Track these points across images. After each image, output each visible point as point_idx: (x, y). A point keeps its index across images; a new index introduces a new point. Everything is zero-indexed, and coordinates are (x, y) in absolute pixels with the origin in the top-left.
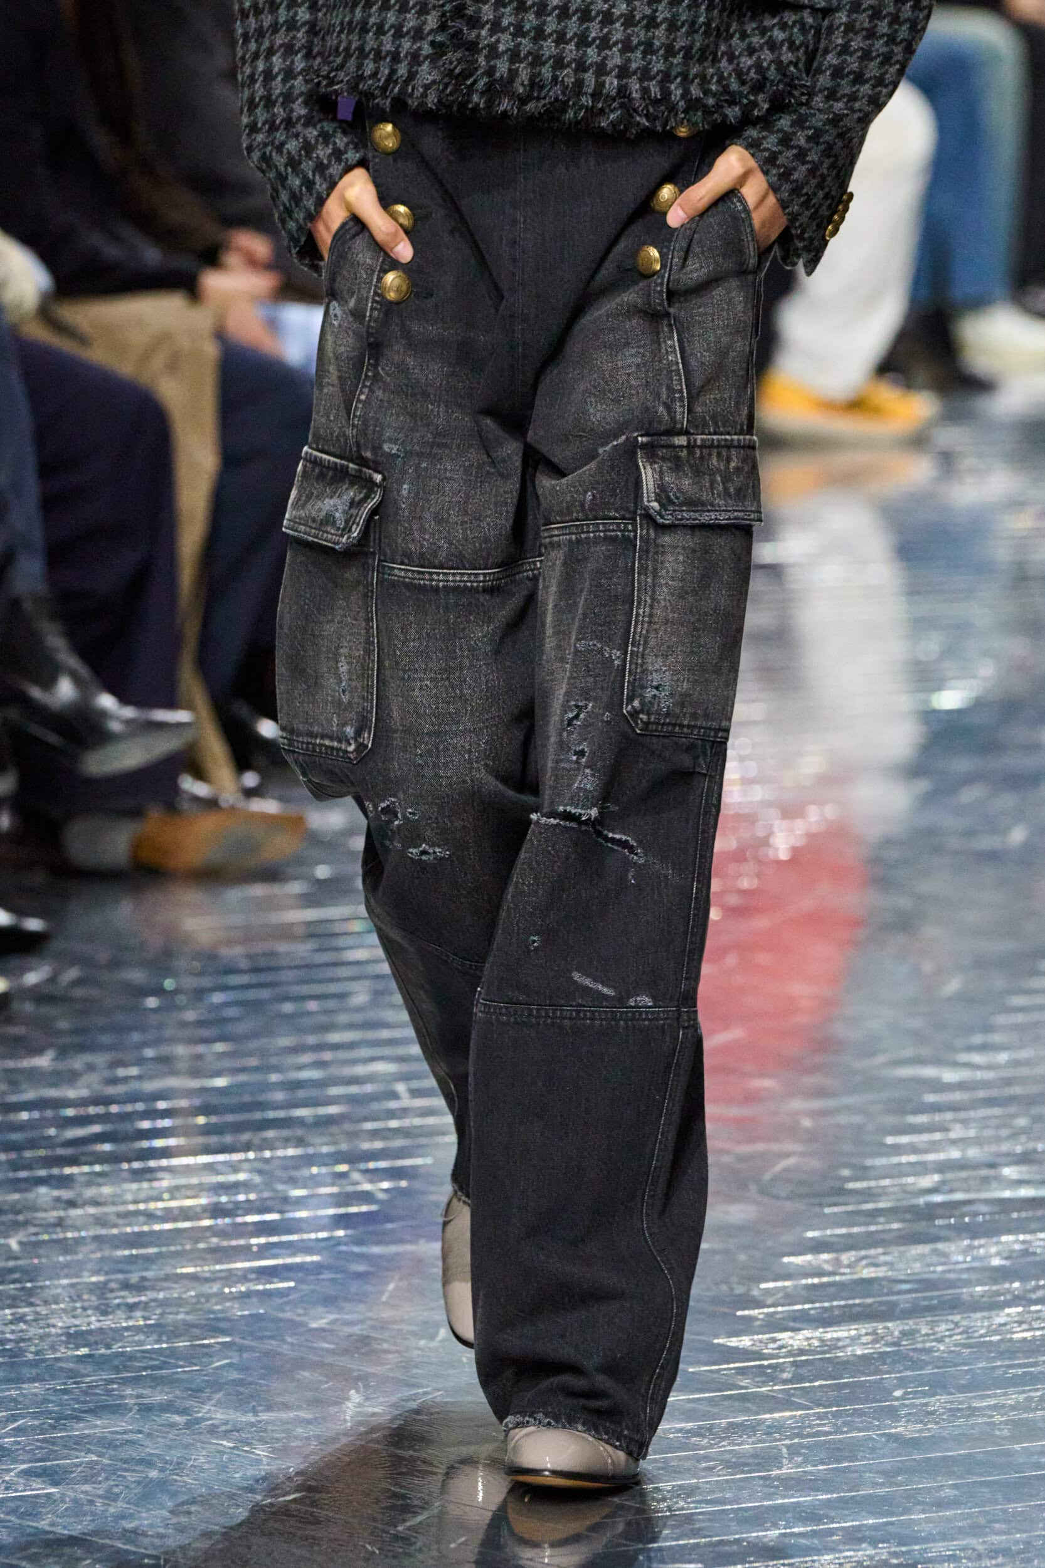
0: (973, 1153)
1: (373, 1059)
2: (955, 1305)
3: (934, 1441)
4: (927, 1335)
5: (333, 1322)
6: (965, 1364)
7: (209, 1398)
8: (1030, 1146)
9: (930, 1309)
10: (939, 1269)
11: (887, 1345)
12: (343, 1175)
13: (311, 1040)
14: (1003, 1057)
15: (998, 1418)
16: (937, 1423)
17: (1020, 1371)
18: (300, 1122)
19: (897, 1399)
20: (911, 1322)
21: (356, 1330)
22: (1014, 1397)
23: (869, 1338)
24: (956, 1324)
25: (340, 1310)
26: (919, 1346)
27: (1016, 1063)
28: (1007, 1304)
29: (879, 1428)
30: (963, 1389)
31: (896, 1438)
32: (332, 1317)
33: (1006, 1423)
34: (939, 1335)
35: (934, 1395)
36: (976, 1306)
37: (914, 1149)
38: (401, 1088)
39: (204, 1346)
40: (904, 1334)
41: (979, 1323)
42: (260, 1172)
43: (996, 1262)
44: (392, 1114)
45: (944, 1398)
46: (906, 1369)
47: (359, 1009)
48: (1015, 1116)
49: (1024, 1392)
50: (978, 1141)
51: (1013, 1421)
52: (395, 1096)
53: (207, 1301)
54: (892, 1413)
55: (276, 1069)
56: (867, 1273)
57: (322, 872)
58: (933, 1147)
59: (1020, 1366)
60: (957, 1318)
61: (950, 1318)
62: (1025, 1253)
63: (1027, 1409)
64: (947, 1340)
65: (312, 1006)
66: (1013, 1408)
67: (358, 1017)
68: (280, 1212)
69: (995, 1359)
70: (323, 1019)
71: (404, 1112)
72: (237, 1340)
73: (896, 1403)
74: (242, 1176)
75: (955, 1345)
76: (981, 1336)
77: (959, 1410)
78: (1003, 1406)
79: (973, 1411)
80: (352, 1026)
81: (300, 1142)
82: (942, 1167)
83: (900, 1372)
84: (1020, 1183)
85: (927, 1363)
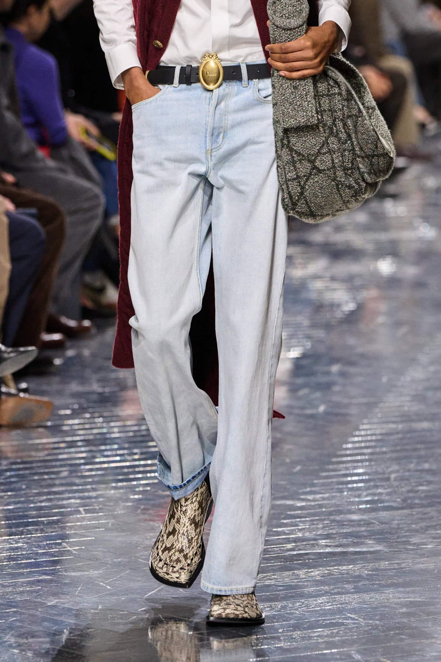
0: (307, 534)
1: (69, 498)
2: (302, 596)
3: (296, 649)
4: (292, 607)
5: (57, 603)
6: (307, 619)
7: (9, 633)
8: (331, 531)
9: (292, 597)
10: (295, 581)
11: (276, 611)
12: (60, 544)
13: (45, 490)
14: (318, 496)
15: (320, 640)
16: (296, 642)
17: (328, 622)
18: (42, 522)
19: (280, 633)
20: (285, 602)
21: (66, 606)
22: (327, 632)
23: (269, 609)
24: (303, 603)
25: (59, 598)
26: (289, 612)
27: (324, 499)
28: (322, 595)
29: (273, 644)
30: (305, 629)
31: (280, 648)
32: (56, 601)
33: (323, 642)
34: (295, 608)
35: (295, 631)
36: (310, 596)
37: (284, 533)
38: (81, 509)
39: (5, 612)
40: (283, 607)
41: (312, 602)
42: (27, 543)
43: (318, 578)
44: (78, 520)
45: (299, 633)
46: (284, 621)
47: (65, 478)
48: (324, 520)
49: (330, 630)
50: (310, 530)
51: (326, 641)
52: (79, 512)
53: (7, 595)
54: (278, 638)
55: (33, 502)
56: (267, 582)
57: (49, 424)
58: (291, 532)
59: (328, 620)
60: (303, 601)
61: (301, 600)
62: (330, 574)
63: (332, 637)
64: (299, 609)
65: (46, 477)
66: (326, 636)
67: (64, 482)
68: (34, 559)
69: (319, 617)
70: (50, 482)
71: (84, 519)
72: (19, 610)
73: (280, 635)
74: (19, 545)
75: (303, 611)
76: (313, 608)
77: (304, 637)
78: (322, 635)
79: (310, 638)
80: (62, 485)
81: (42, 531)
82: (295, 540)
83: (282, 622)
84: (327, 546)
85: (291, 619)
